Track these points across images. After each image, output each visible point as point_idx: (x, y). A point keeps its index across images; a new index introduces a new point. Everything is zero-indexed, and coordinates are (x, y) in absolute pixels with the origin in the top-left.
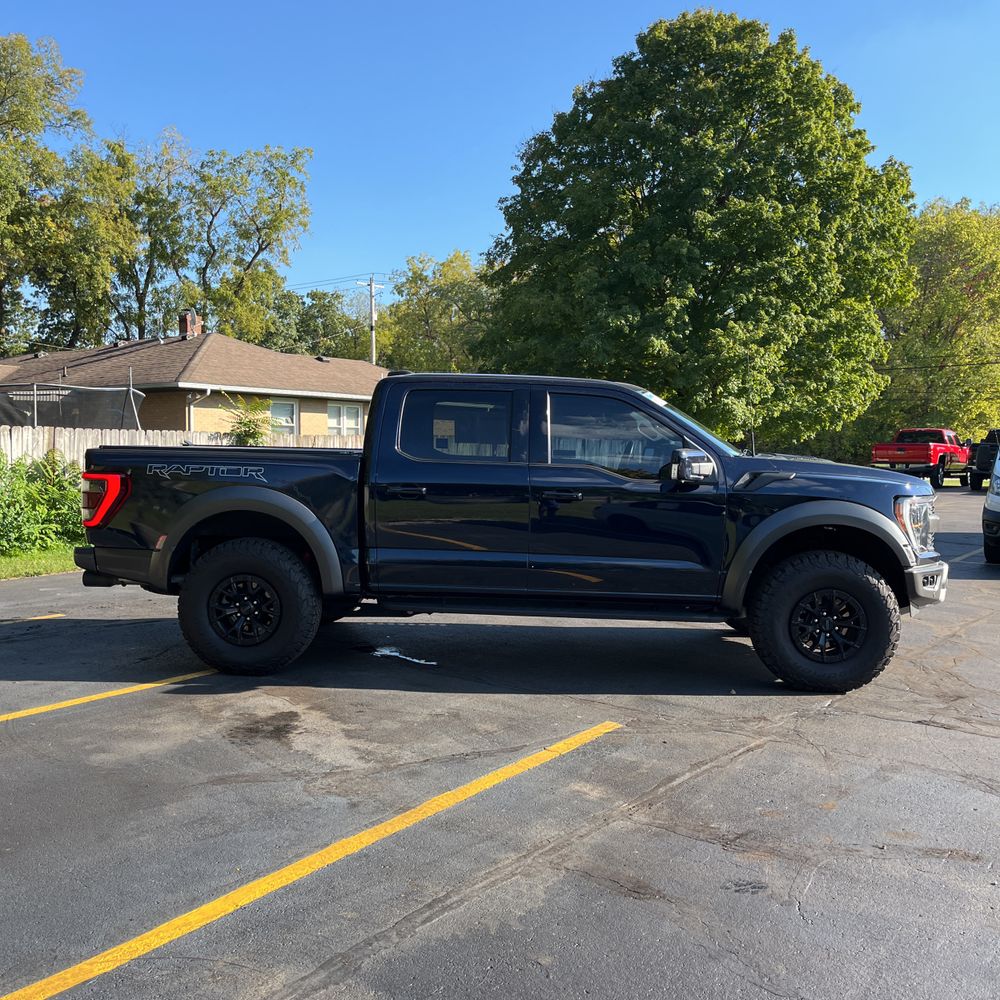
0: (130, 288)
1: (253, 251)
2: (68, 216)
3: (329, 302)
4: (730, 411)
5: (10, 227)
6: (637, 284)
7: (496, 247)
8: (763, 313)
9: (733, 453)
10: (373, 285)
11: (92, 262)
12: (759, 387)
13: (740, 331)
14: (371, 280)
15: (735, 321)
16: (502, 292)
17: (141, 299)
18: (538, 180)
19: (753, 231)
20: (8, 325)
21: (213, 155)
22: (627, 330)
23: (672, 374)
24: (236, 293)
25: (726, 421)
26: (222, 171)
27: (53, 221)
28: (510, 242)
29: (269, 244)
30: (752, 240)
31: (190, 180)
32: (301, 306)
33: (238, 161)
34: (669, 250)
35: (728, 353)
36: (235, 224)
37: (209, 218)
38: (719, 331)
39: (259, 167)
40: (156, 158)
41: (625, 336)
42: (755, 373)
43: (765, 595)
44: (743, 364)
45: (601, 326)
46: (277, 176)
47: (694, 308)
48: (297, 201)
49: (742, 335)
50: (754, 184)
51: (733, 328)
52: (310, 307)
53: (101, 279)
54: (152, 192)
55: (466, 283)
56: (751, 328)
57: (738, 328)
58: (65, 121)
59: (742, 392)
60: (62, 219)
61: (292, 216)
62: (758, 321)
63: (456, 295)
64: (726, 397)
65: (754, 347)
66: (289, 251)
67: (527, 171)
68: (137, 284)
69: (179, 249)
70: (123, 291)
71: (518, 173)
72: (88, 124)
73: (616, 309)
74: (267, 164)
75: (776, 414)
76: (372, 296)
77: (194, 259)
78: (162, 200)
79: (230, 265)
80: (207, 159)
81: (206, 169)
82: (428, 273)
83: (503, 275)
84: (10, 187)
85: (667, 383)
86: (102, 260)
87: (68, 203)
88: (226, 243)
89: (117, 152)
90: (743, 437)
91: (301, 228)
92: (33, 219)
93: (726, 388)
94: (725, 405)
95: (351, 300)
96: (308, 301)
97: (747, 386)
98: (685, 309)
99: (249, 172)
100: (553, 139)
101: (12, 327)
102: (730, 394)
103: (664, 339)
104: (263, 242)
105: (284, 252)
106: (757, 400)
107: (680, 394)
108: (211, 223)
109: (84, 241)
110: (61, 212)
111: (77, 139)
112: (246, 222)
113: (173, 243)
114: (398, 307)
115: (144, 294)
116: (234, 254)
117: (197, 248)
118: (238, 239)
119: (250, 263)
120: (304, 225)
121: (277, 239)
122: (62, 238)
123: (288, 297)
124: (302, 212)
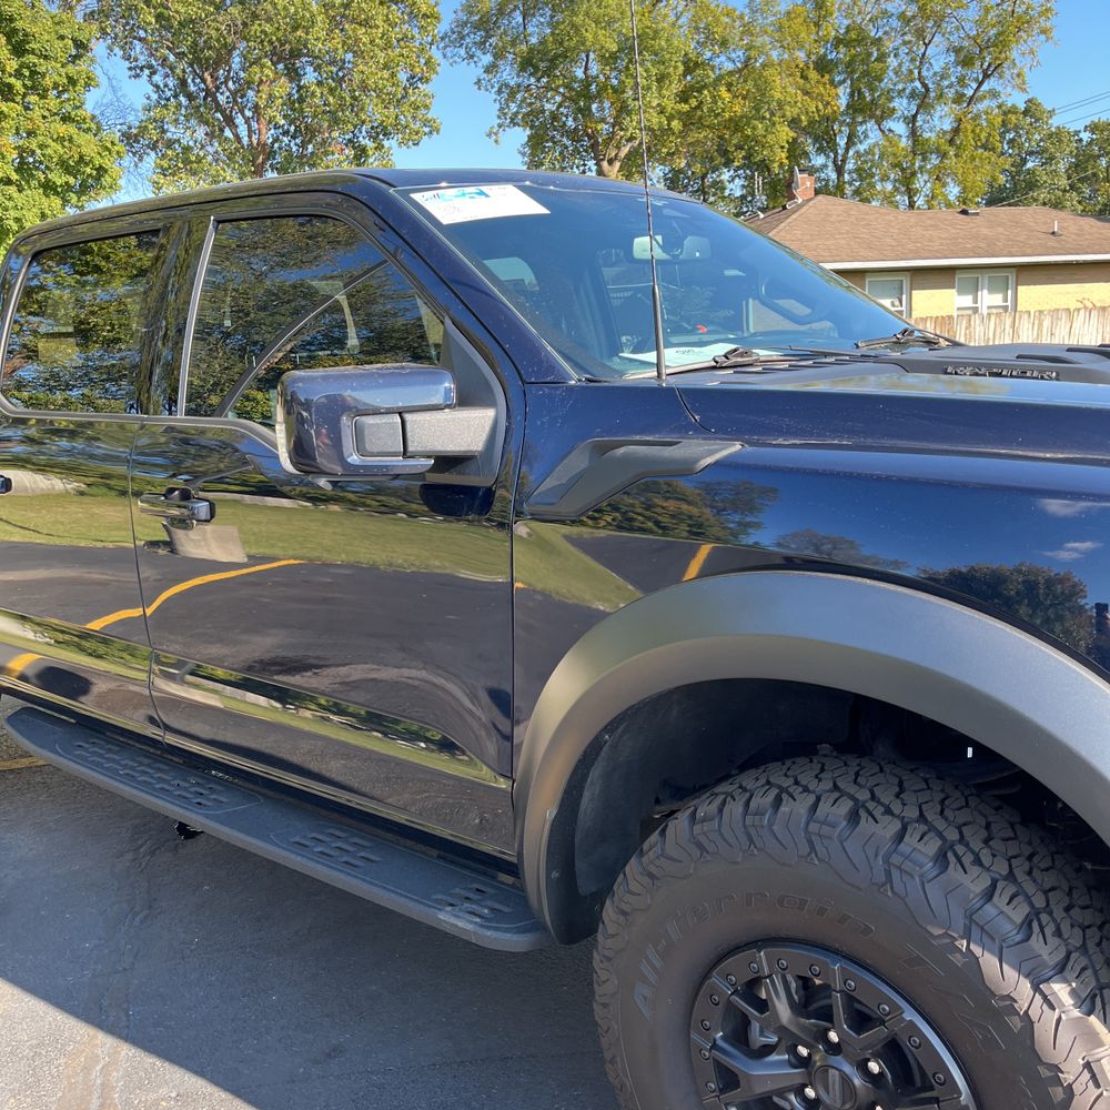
0: (828, 157)
1: (977, 80)
2: (745, 81)
5: (677, 106)
11: (766, 130)
17: (840, 167)
24: (951, 140)
27: (729, 90)
29: (996, 68)
31: (899, 5)
32: (1075, 144)
36: (954, 50)
37: (921, 49)
52: (1089, 144)
53: (775, 148)
54: (854, 31)
60: (739, 86)
61: (1028, 23)
66: (1026, 71)
68: (834, 149)
69: (880, 96)
77: (902, 105)
78: (865, 38)
79: (949, 105)
86: (777, 126)
87: (746, 66)
88: (944, 77)
91: (1043, 37)
92: (706, 92)
104: (990, 65)
105: (1018, 75)
108: (924, 54)
110: (738, 77)
112: (967, 43)
113: (872, 90)
115: (843, 161)
116: (953, 91)
117: (907, 91)
118: (959, 68)
119: (972, 97)
120: (1044, 32)
121: (1006, 59)
122: (737, 108)
123: (1057, 136)
124: (1041, 14)
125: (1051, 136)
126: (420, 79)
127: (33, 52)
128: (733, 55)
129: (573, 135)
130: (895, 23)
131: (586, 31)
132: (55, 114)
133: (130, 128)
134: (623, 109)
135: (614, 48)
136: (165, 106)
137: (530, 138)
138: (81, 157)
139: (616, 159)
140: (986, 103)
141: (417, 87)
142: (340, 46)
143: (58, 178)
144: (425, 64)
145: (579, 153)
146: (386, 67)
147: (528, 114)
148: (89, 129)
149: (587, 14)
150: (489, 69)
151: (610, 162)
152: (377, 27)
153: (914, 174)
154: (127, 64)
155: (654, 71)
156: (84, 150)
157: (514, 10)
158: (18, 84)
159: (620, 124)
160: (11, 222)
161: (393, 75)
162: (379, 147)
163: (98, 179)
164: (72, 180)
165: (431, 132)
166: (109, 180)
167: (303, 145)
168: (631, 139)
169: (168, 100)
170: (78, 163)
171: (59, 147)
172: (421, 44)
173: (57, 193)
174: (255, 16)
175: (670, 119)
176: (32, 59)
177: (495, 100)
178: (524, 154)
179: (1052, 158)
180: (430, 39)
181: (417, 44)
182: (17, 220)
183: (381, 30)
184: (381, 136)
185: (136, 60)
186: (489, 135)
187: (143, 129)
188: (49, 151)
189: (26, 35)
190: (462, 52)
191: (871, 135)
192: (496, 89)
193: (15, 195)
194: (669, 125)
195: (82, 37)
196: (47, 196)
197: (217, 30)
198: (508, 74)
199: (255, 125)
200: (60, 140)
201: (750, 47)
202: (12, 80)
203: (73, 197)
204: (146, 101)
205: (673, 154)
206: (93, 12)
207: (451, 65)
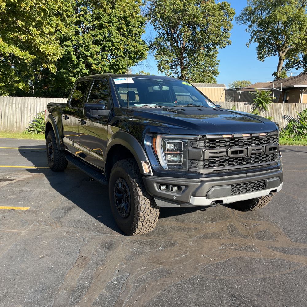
126: (227, 30)
127: (130, 25)
129: (272, 44)
131: (278, 15)
132: (134, 40)
133: (152, 43)
134: (288, 38)
135: (286, 20)
136: (160, 38)
137: (259, 45)
138: (138, 50)
139: (285, 52)
141: (226, 32)
142: (205, 22)
143: (132, 56)
144: (229, 26)
145: (274, 50)
146: (217, 27)
147: (259, 39)
148: (142, 43)
149: (279, 11)
150: (249, 26)
151: (283, 53)
152: (216, 17)
154: (154, 27)
155: (298, 27)
156: (139, 49)
157: (259, 10)
158: (126, 33)
159: (286, 42)
160: (120, 66)
161: (219, 29)
162: (215, 48)
163: (142, 56)
164: (136, 56)
165: (229, 44)
166: (144, 56)
167: (195, 47)
168: (290, 46)
169: (161, 36)
170: (137, 52)
171: (134, 48)
172: (229, 20)
173: (132, 59)
174: (185, 15)
175: (302, 40)
176: (130, 27)
177: (250, 35)
178: (257, 50)
180: (231, 19)
181: (227, 21)
182: (122, 66)
183: (217, 17)
184: (215, 45)
185: (156, 26)
186: (246, 45)
187: (154, 43)
188: (131, 49)
189: (129, 21)
190: (242, 21)
192: (251, 32)
193: (122, 60)
194: (301, 42)
195: (142, 21)
196: (130, 60)
197: (175, 19)
198: (255, 28)
199: (182, 42)
200: (134, 46)
202: (125, 32)
203: (136, 60)
204: (156, 37)
205: (304, 50)
206: (147, 14)
207: (239, 25)
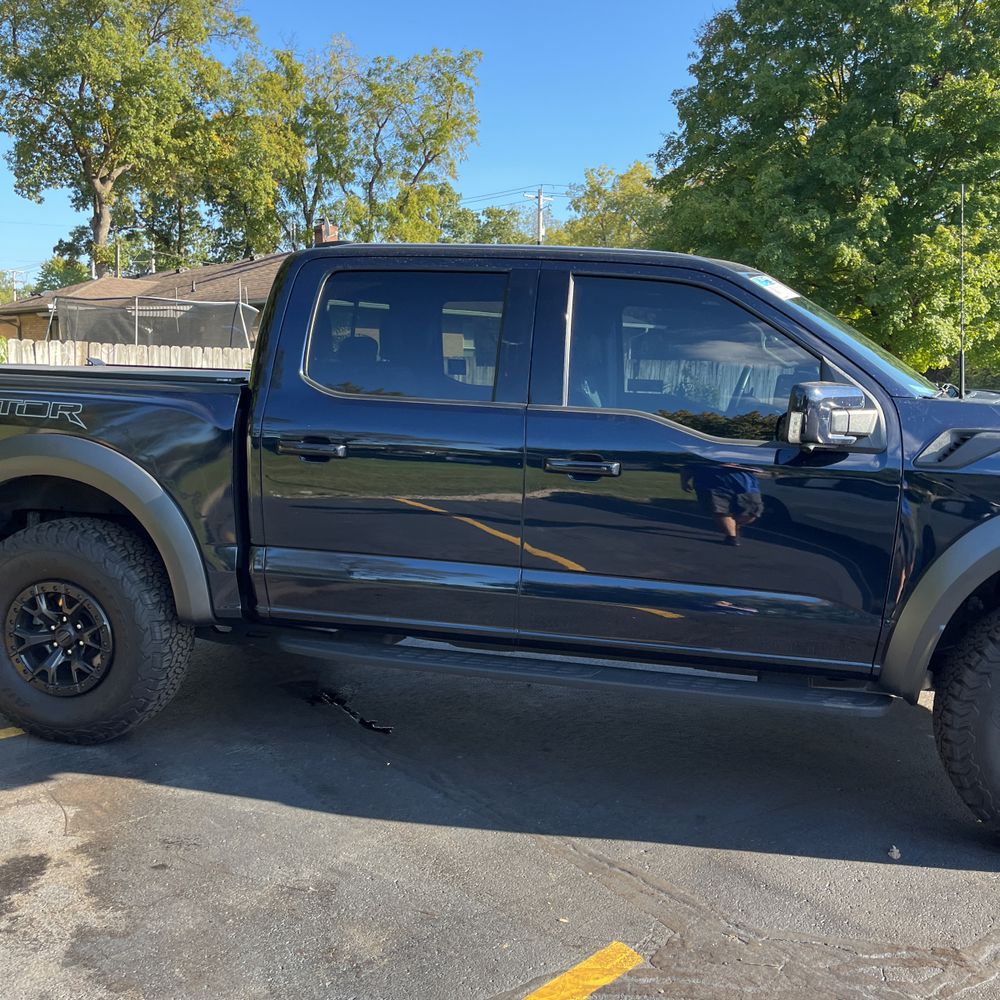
0: (298, 205)
1: (420, 163)
2: (233, 130)
3: (504, 220)
4: (933, 333)
5: (174, 141)
6: (827, 182)
7: (667, 148)
8: (981, 215)
9: (921, 389)
10: (542, 197)
11: (254, 176)
12: (970, 305)
13: (951, 237)
14: (539, 192)
15: (946, 225)
16: (673, 199)
17: (308, 217)
18: (718, 69)
19: (973, 117)
20: (186, 244)
21: (379, 62)
22: (812, 237)
23: (865, 290)
24: (401, 208)
25: (927, 345)
26: (389, 79)
27: (218, 135)
28: (683, 140)
29: (435, 156)
30: (974, 128)
31: (356, 89)
32: (476, 224)
33: (406, 67)
34: (869, 140)
35: (934, 262)
36: (402, 136)
37: (376, 130)
38: (925, 237)
39: (426, 73)
40: (325, 68)
41: (811, 245)
42: (967, 286)
43: (969, 672)
44: (952, 276)
45: (783, 234)
46: (445, 80)
47: (895, 211)
48: (464, 108)
49: (953, 241)
50: (980, 58)
51: (942, 233)
52: (486, 226)
53: (262, 193)
54: (320, 104)
55: (644, 195)
56: (965, 233)
57: (949, 234)
58: (231, 30)
59: (950, 311)
60: (227, 133)
61: (459, 125)
62: (975, 225)
63: (633, 208)
64: (930, 317)
65: (967, 255)
66: (456, 163)
67: (706, 59)
68: (304, 200)
69: (344, 163)
70: (292, 208)
71: (695, 62)
72: (252, 31)
73: (801, 212)
74: (434, 70)
75: (991, 337)
76: (540, 210)
77: (360, 173)
78: (329, 112)
79: (397, 179)
80: (373, 66)
81: (373, 77)
82: (607, 187)
83: (675, 178)
84: (172, 98)
85: (858, 300)
86: (264, 174)
87: (233, 116)
88: (393, 156)
89: (286, 63)
90: (948, 363)
91: (469, 138)
92: (198, 133)
93: (929, 305)
94: (927, 325)
95: (527, 218)
96: (483, 219)
97: (957, 303)
98: (885, 211)
99: (416, 79)
100: (737, 18)
101: (190, 247)
102: (935, 312)
103: (857, 247)
104: (429, 153)
105: (451, 165)
106: (968, 319)
107: (874, 313)
108: (378, 135)
109: (247, 154)
110: (226, 125)
111: (242, 48)
112: (413, 132)
113: (338, 156)
114: (574, 223)
115: (312, 211)
116: (401, 168)
117: (364, 162)
118: (405, 151)
119: (416, 177)
120: (471, 134)
121: (443, 150)
122: (226, 152)
123: (463, 215)
124: (469, 120)
125: (459, 214)
128: (222, 105)
129: (63, 149)
130: (354, 104)
131: (89, 55)
137: (17, 145)
139: (109, 179)
140: (427, 182)
145: (68, 166)
147: (18, 122)
151: (103, 180)
153: (371, 231)
168: (125, 162)
175: (167, 151)
178: (9, 160)
179: (461, 233)
191: (335, 194)
194: (166, 157)
201: (239, 102)
